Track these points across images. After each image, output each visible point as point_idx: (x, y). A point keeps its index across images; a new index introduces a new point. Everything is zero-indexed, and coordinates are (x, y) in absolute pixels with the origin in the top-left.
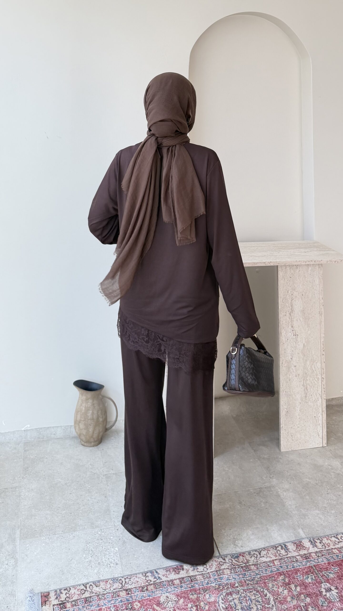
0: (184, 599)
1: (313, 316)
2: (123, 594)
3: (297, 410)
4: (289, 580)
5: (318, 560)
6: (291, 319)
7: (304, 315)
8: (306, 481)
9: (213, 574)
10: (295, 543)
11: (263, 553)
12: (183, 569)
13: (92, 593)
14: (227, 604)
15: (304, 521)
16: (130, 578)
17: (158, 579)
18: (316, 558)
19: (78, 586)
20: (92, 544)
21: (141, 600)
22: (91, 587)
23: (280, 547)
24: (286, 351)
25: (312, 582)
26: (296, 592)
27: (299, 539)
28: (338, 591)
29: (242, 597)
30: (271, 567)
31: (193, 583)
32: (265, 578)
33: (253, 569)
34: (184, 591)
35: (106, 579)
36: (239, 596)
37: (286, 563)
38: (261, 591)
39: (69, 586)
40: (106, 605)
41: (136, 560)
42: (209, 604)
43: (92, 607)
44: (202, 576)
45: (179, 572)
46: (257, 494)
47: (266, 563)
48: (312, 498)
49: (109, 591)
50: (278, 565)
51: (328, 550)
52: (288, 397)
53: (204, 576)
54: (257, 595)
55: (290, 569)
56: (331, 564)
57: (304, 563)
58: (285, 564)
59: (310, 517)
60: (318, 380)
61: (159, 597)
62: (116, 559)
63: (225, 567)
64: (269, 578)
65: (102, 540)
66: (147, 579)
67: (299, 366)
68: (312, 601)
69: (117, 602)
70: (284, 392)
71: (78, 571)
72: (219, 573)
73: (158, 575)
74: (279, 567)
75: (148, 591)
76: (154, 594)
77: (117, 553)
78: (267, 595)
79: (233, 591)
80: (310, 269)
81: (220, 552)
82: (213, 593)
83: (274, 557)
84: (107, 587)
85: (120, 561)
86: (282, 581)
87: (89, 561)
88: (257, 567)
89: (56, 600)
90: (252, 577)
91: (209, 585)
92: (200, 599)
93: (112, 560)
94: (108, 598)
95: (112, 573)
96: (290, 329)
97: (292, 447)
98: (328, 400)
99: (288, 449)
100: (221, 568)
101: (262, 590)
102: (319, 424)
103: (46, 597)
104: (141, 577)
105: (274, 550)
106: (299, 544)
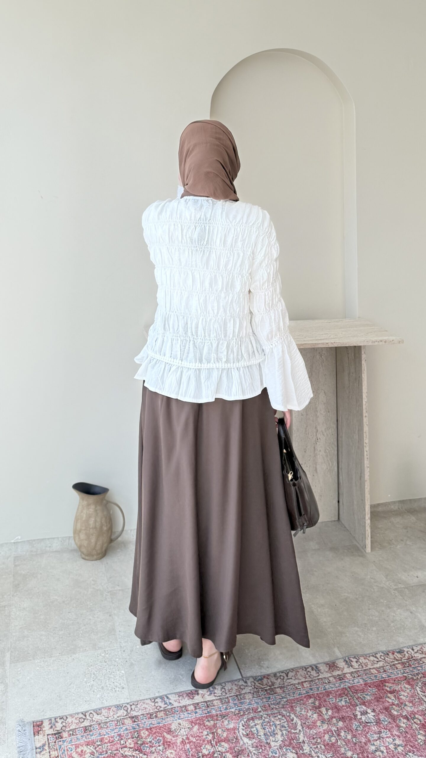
0: (199, 725)
2: (128, 722)
4: (320, 704)
5: (353, 681)
9: (233, 698)
10: (328, 664)
11: (291, 674)
12: (198, 694)
13: (93, 722)
14: (248, 730)
15: (340, 639)
16: (137, 704)
17: (169, 704)
18: (351, 679)
19: (76, 715)
20: (94, 667)
21: (149, 728)
22: (91, 715)
23: (310, 668)
25: (346, 705)
26: (327, 716)
27: (331, 659)
28: (375, 714)
30: (299, 690)
31: (209, 709)
32: (292, 701)
33: (279, 692)
34: (199, 717)
35: (108, 706)
36: (261, 721)
38: (287, 715)
39: (65, 714)
40: (109, 734)
41: (145, 683)
42: (228, 731)
43: (93, 737)
44: (220, 701)
45: (194, 697)
49: (112, 719)
50: (307, 687)
51: (365, 670)
53: (223, 701)
54: (282, 719)
55: (321, 691)
56: (368, 685)
57: (337, 685)
58: (316, 686)
59: (347, 635)
61: (170, 724)
62: (122, 683)
63: (247, 692)
64: (297, 702)
65: (106, 662)
66: (156, 705)
68: (345, 724)
69: (121, 731)
71: (78, 696)
72: (239, 698)
74: (309, 690)
75: (157, 718)
76: (164, 721)
77: (123, 676)
78: (294, 720)
79: (255, 717)
81: (242, 674)
82: (233, 718)
83: (304, 679)
84: (110, 714)
85: (126, 685)
86: (312, 704)
87: (90, 686)
88: (283, 690)
89: (50, 730)
90: (277, 700)
91: (228, 711)
92: (217, 725)
93: (118, 684)
94: (110, 726)
95: (117, 699)
100: (242, 693)
101: (288, 714)
103: (39, 727)
104: (149, 703)
105: (304, 671)
106: (333, 665)
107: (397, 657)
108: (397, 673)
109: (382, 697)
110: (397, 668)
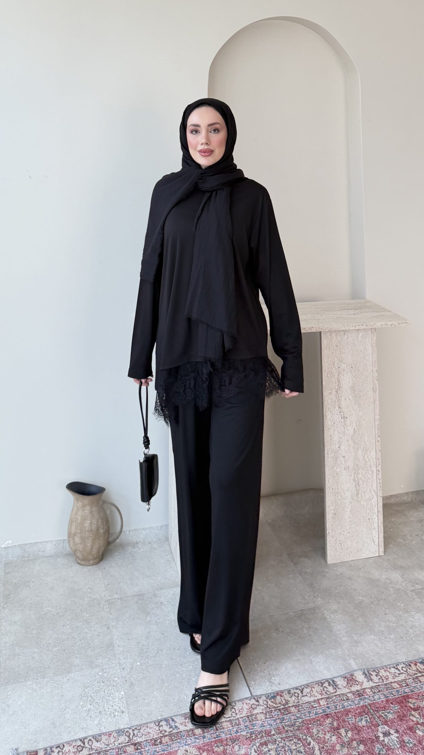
0: (207, 752)
1: (365, 394)
2: (131, 749)
3: (347, 511)
4: (339, 724)
5: (373, 697)
6: (338, 398)
7: (354, 392)
8: (359, 599)
9: (244, 720)
10: (346, 678)
11: (306, 691)
13: (92, 750)
15: (356, 650)
16: (139, 728)
17: (174, 728)
18: (372, 694)
19: (74, 742)
20: (91, 688)
22: (90, 742)
23: (327, 683)
24: (332, 438)
25: (367, 725)
26: (347, 738)
27: (350, 671)
28: (398, 735)
29: (279, 747)
30: (315, 708)
31: (218, 732)
32: (308, 722)
33: (293, 711)
34: (207, 742)
35: (109, 732)
36: (275, 746)
37: (335, 702)
38: (303, 739)
39: (62, 742)
41: (147, 705)
44: (229, 723)
46: (298, 617)
47: (310, 704)
48: (366, 621)
49: (113, 746)
50: (324, 705)
51: (386, 684)
52: (335, 496)
53: (233, 723)
54: (298, 743)
55: (339, 709)
56: (390, 701)
57: (356, 702)
58: (333, 704)
59: (364, 644)
60: (372, 473)
61: (176, 751)
62: (121, 706)
63: (259, 712)
64: (314, 722)
65: (104, 682)
66: (161, 729)
67: (349, 456)
68: (367, 748)
70: (331, 490)
71: (73, 723)
72: (251, 719)
73: (174, 723)
74: (326, 708)
75: (162, 745)
76: (170, 748)
77: (123, 698)
78: (311, 744)
79: (268, 741)
80: (361, 334)
81: (252, 692)
82: (244, 743)
83: (320, 696)
84: (111, 741)
85: (126, 708)
86: (330, 725)
87: (87, 710)
88: (298, 709)
90: (292, 721)
91: (238, 734)
92: (228, 751)
93: (117, 707)
95: (117, 724)
96: (337, 410)
97: (341, 558)
98: (385, 497)
99: (336, 560)
100: (254, 713)
101: (304, 737)
102: (374, 528)
104: (153, 727)
105: (320, 687)
106: (351, 678)
107: (420, 668)
108: (420, 687)
109: (405, 715)
110: (420, 682)
